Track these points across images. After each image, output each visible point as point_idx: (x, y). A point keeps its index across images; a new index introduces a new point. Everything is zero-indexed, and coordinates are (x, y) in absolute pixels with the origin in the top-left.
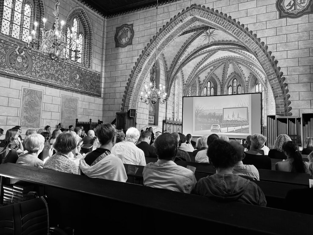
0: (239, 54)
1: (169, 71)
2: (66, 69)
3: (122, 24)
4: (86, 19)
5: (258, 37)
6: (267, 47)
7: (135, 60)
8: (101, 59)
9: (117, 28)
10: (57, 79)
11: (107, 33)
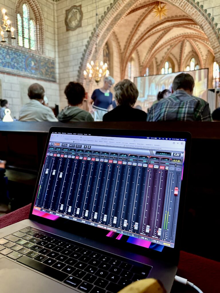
0: (195, 30)
1: (123, 53)
2: (21, 57)
3: (71, 6)
4: (35, 4)
5: (204, 8)
6: (213, 19)
7: (85, 42)
8: (54, 44)
9: (67, 11)
10: (13, 67)
11: (57, 17)
